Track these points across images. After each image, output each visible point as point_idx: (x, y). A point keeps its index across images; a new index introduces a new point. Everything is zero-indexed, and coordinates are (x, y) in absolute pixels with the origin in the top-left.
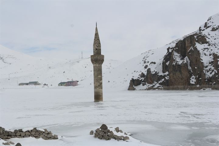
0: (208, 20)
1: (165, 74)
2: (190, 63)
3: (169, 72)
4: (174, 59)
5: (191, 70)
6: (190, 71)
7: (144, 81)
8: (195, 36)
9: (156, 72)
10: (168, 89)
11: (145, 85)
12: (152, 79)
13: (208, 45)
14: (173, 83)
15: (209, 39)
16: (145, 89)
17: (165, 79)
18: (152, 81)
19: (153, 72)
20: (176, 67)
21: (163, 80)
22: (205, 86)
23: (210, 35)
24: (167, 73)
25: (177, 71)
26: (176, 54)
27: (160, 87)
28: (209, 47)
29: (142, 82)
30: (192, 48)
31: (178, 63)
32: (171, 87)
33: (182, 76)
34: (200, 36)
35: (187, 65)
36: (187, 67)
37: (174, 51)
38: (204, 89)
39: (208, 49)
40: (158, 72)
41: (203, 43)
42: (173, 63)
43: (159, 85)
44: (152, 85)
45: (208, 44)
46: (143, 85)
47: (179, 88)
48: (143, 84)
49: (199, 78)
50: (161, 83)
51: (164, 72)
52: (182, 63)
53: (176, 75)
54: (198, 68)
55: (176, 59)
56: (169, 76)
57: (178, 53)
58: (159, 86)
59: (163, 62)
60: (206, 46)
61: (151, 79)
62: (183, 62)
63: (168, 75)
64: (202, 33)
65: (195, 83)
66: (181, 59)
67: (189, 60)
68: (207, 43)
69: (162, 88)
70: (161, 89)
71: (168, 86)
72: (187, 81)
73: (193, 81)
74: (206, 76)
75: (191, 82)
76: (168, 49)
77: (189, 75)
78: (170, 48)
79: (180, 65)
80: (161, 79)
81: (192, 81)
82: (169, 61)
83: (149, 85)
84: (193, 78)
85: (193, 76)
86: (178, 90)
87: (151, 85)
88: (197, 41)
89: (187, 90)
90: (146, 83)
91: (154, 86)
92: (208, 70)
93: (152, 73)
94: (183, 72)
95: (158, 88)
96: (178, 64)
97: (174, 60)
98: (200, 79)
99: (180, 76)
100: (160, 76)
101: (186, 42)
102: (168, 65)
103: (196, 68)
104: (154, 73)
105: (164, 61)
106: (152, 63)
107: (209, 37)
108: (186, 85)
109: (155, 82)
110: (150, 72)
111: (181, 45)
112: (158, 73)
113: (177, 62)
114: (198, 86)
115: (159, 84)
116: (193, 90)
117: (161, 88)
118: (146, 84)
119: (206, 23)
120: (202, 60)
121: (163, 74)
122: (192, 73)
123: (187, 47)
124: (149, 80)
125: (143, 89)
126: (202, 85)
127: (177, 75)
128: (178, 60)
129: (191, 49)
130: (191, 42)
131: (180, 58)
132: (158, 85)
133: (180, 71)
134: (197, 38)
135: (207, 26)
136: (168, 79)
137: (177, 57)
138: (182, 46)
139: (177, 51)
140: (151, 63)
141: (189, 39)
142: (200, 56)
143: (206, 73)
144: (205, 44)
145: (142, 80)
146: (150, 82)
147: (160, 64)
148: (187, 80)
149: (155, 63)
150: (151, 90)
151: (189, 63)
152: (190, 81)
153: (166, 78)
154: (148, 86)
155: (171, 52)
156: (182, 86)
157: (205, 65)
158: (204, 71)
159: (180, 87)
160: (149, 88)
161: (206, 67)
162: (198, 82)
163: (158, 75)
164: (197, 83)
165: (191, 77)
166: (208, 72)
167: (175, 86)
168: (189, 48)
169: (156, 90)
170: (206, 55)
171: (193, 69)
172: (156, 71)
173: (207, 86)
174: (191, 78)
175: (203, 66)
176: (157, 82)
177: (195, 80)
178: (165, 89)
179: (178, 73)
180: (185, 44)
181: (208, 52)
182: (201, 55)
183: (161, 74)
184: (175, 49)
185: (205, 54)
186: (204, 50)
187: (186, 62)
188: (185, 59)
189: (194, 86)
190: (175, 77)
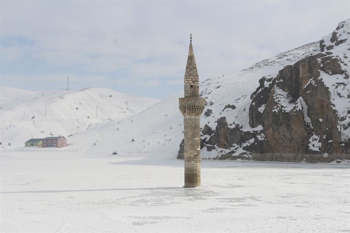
0: (338, 28)
1: (255, 129)
2: (308, 109)
3: (263, 126)
4: (276, 100)
5: (311, 124)
6: (309, 126)
7: (210, 142)
8: (319, 60)
9: (238, 125)
10: (262, 160)
11: (213, 150)
12: (229, 139)
13: (345, 78)
14: (272, 147)
15: (346, 65)
16: (214, 159)
17: (256, 139)
18: (228, 143)
19: (231, 125)
20: (281, 116)
21: (252, 141)
22: (339, 155)
23: (346, 58)
24: (260, 128)
25: (281, 124)
26: (278, 91)
27: (245, 155)
28: (345, 81)
29: (207, 143)
30: (312, 81)
31: (283, 109)
32: (268, 155)
33: (291, 134)
34: (329, 58)
35: (303, 114)
36: (303, 118)
37: (275, 86)
38: (338, 162)
39: (345, 85)
40: (240, 125)
41: (334, 73)
42: (274, 109)
43: (244, 151)
44: (230, 151)
45: (343, 76)
46: (209, 149)
47: (284, 158)
48: (208, 147)
49: (328, 139)
50: (247, 146)
51: (253, 126)
52: (292, 110)
53: (279, 133)
54: (326, 120)
55: (279, 101)
56: (265, 134)
57: (283, 90)
58: (243, 153)
59: (251, 105)
60: (340, 78)
61: (226, 139)
62: (295, 108)
63: (262, 132)
64: (332, 53)
65: (320, 149)
66: (290, 102)
67: (307, 104)
68: (342, 72)
69: (251, 157)
70: (248, 159)
71: (261, 152)
72: (303, 145)
73: (315, 144)
74: (342, 137)
75: (311, 147)
76: (262, 81)
77: (306, 134)
78: (266, 78)
79: (288, 113)
80: (248, 139)
81: (314, 146)
82: (263, 105)
83: (221, 149)
84: (315, 140)
85: (315, 136)
86: (283, 161)
87: (228, 151)
88: (323, 69)
89: (303, 162)
90: (215, 146)
91: (233, 152)
92: (346, 124)
93: (229, 127)
94: (293, 127)
95: (241, 157)
96: (285, 111)
97: (276, 103)
98: (330, 141)
99: (287, 134)
100: (245, 133)
101: (301, 69)
102: (262, 112)
103: (321, 120)
104: (234, 126)
105: (254, 103)
106: (229, 106)
107: (346, 61)
108: (298, 152)
109: (235, 145)
110: (226, 124)
111: (289, 75)
112: (242, 127)
113: (282, 107)
114: (326, 155)
115: (244, 148)
116: (315, 162)
117: (247, 157)
118: (215, 148)
119: (334, 34)
120: (334, 105)
121: (251, 130)
122: (313, 130)
123: (302, 78)
124: (222, 140)
125: (209, 159)
126: (334, 154)
127: (281, 132)
128: (284, 104)
129: (311, 84)
130: (310, 70)
131: (287, 101)
132: (240, 151)
133: (288, 126)
134: (322, 62)
135: (339, 39)
136: (263, 139)
137: (282, 97)
138: (291, 76)
139: (282, 86)
140: (226, 107)
141: (307, 64)
142: (329, 99)
143: (343, 131)
144: (338, 76)
145: (206, 139)
146: (225, 145)
147: (245, 109)
148: (303, 142)
149: (233, 107)
150: (227, 160)
151: (307, 111)
152: (309, 145)
153: (259, 137)
154: (222, 152)
155: (268, 86)
156: (292, 155)
157: (341, 114)
158: (338, 127)
159: (286, 156)
160: (222, 155)
161: (343, 119)
162: (326, 147)
163: (242, 132)
164: (323, 150)
165: (310, 138)
166: (345, 128)
167: (277, 154)
168: (306, 81)
169: (238, 160)
170: (341, 97)
171: (315, 122)
172: (237, 123)
173: (344, 155)
174: (311, 140)
175: (336, 118)
176: (240, 144)
177: (320, 144)
178: (255, 159)
179: (283, 129)
180: (299, 74)
181: (345, 90)
182: (332, 97)
183: (247, 128)
184: (277, 81)
185: (339, 95)
186: (337, 87)
187: (300, 107)
188: (298, 101)
189: (318, 156)
190: (276, 135)
